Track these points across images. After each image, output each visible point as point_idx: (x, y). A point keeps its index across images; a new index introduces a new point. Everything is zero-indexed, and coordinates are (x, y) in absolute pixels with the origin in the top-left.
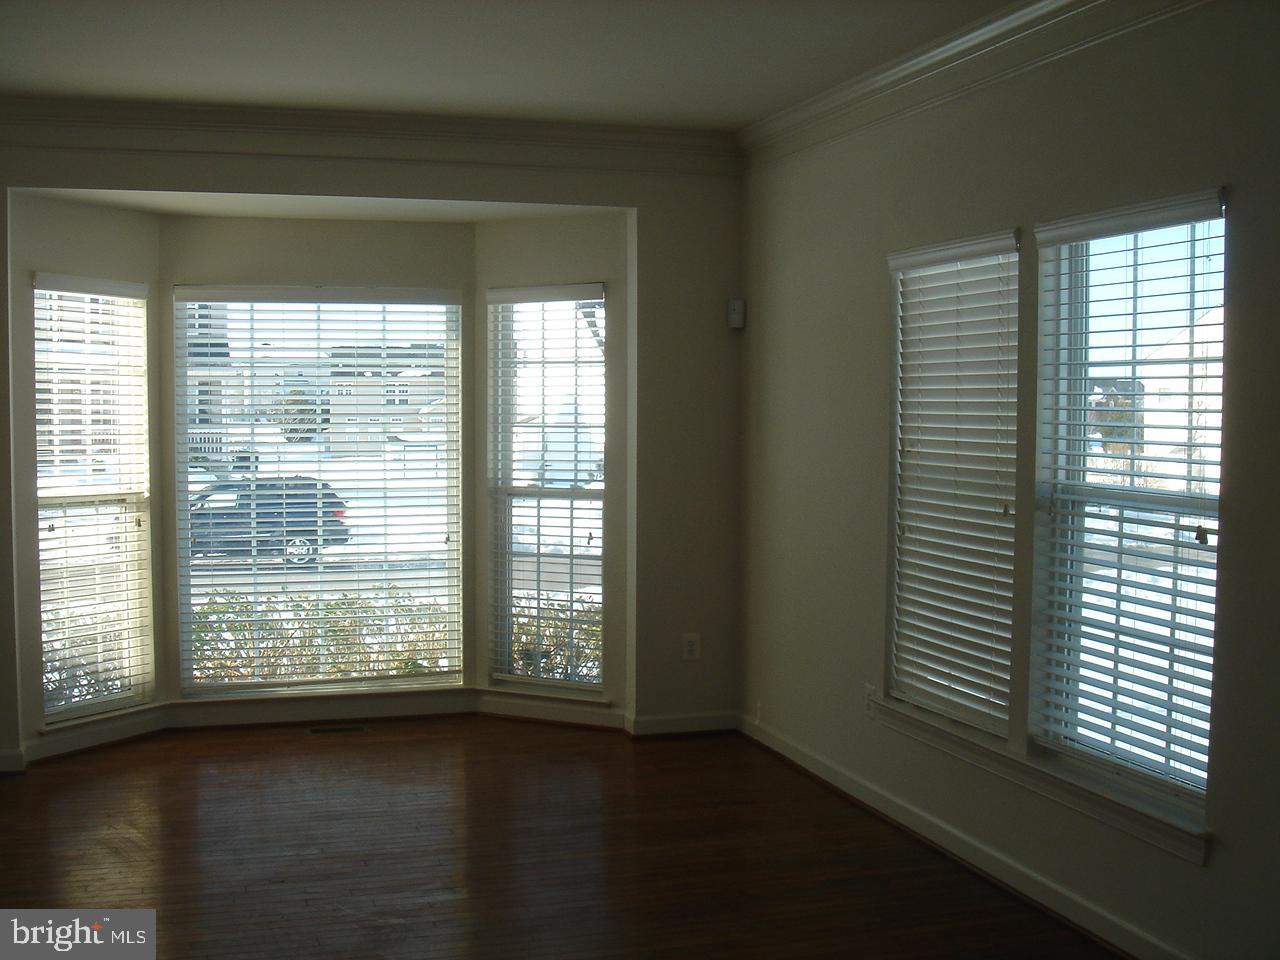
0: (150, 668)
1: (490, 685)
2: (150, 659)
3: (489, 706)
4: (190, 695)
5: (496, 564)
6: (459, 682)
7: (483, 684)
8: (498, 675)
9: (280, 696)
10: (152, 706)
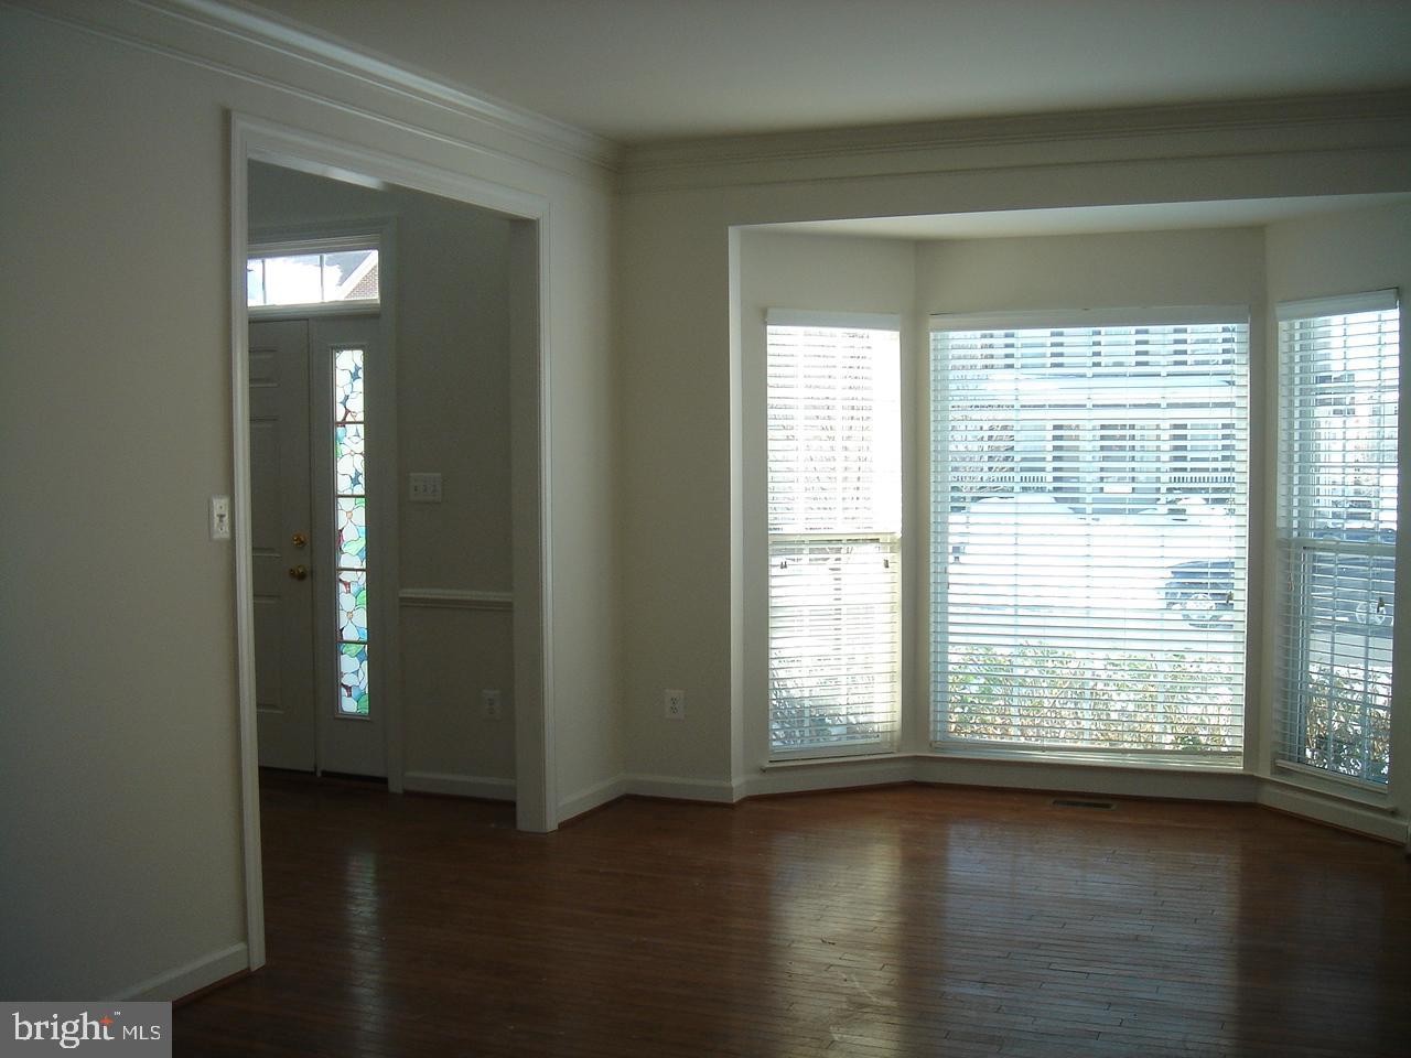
0: (898, 716)
1: (1272, 774)
2: (898, 707)
3: (1270, 797)
4: (943, 749)
5: (1287, 630)
6: (1237, 766)
7: (1265, 774)
8: (1281, 763)
9: (1036, 761)
10: (897, 755)
